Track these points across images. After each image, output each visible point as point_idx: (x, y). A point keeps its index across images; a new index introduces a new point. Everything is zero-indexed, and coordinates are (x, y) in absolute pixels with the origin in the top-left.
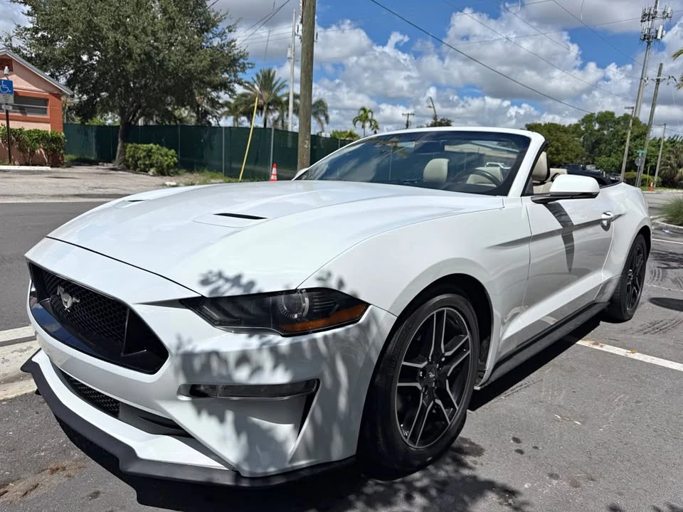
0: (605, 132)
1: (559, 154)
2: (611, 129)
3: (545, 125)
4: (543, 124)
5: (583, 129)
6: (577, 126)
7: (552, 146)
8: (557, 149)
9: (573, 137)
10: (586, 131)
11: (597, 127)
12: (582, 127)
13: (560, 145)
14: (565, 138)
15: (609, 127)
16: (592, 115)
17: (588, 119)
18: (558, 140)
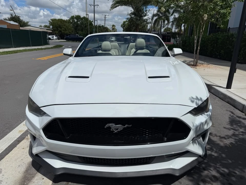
0: (79, 23)
1: (66, 31)
2: (80, 22)
3: (58, 19)
4: (57, 19)
5: (72, 21)
6: (69, 20)
7: (63, 28)
8: (65, 29)
9: (70, 25)
10: (73, 22)
11: (76, 21)
12: (71, 21)
13: (66, 27)
14: (67, 24)
15: (80, 21)
16: (73, 16)
17: (72, 18)
18: (65, 25)
